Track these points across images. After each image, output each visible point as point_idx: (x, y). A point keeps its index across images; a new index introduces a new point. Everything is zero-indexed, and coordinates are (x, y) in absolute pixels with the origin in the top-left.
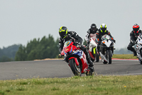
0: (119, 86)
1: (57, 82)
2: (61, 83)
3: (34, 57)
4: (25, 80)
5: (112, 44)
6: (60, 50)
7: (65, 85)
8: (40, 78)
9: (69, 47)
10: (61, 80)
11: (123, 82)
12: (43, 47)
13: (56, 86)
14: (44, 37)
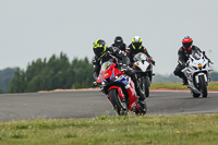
0: (169, 131)
1: (73, 125)
2: (79, 126)
3: (38, 87)
4: (24, 122)
5: (149, 67)
6: (94, 75)
7: (85, 130)
8: (47, 118)
9: (109, 71)
10: (79, 122)
11: (175, 125)
12: (52, 72)
13: (71, 130)
14: (54, 57)
